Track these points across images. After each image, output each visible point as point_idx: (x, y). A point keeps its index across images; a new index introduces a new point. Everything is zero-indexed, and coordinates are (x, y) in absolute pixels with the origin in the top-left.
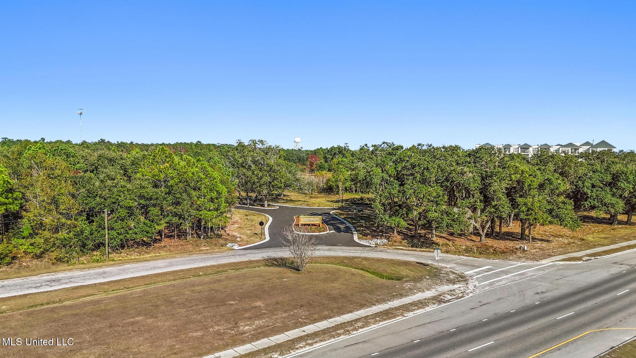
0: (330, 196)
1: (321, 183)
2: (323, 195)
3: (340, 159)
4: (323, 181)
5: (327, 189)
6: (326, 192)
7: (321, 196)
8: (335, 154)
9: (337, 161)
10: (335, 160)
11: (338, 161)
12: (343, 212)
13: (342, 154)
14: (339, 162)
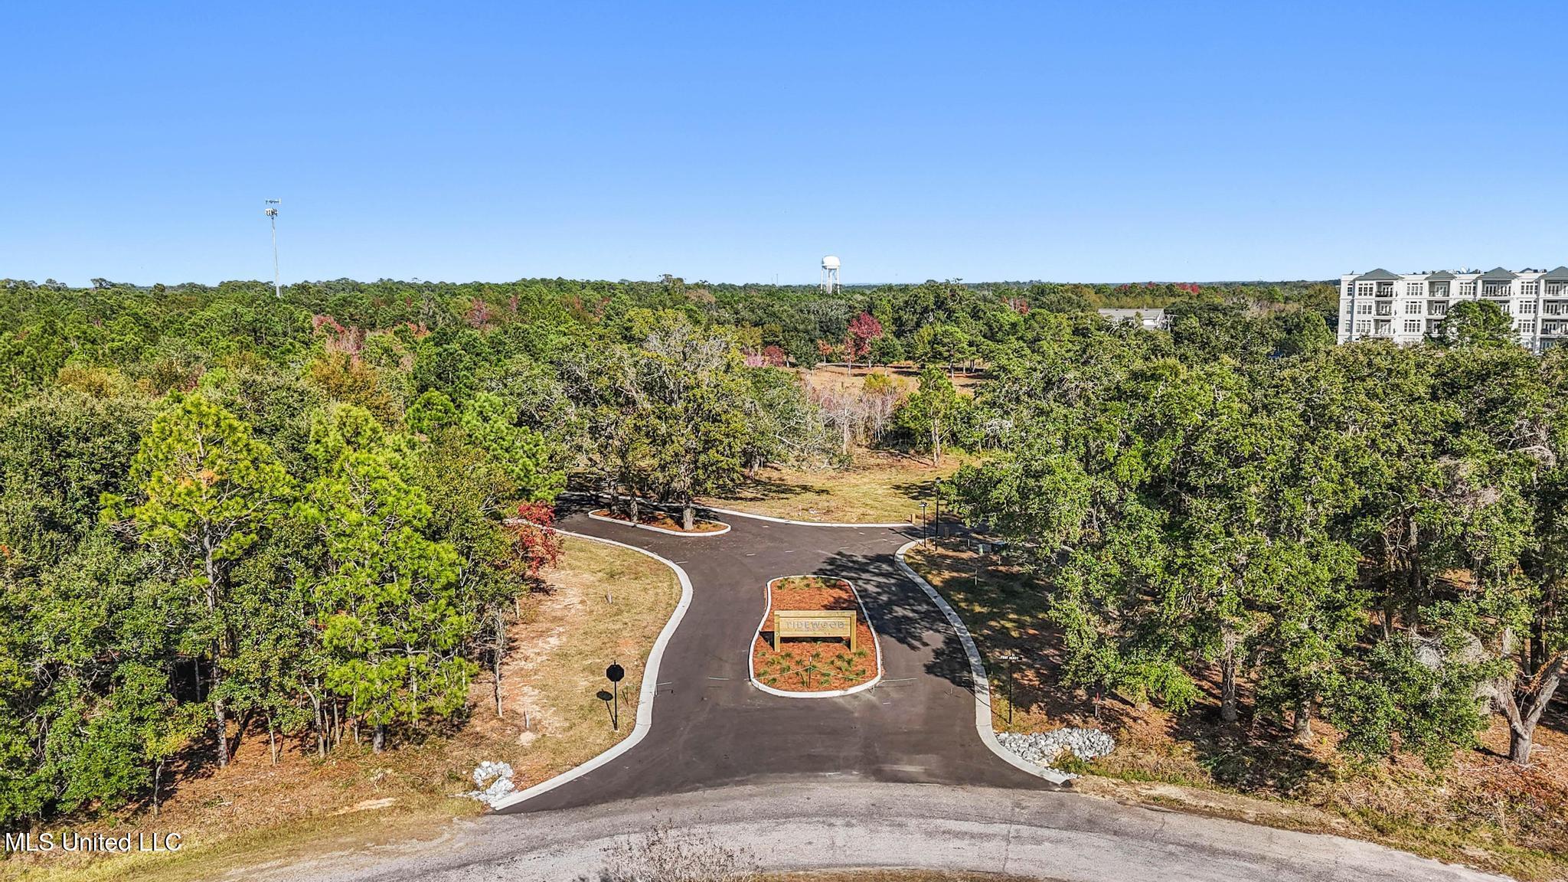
0: (905, 462)
1: (879, 417)
2: (882, 458)
3: (939, 329)
4: (883, 409)
5: (895, 437)
6: (894, 446)
7: (878, 461)
8: (926, 310)
9: (929, 334)
10: (926, 331)
11: (932, 332)
12: (940, 550)
13: (946, 310)
14: (935, 335)
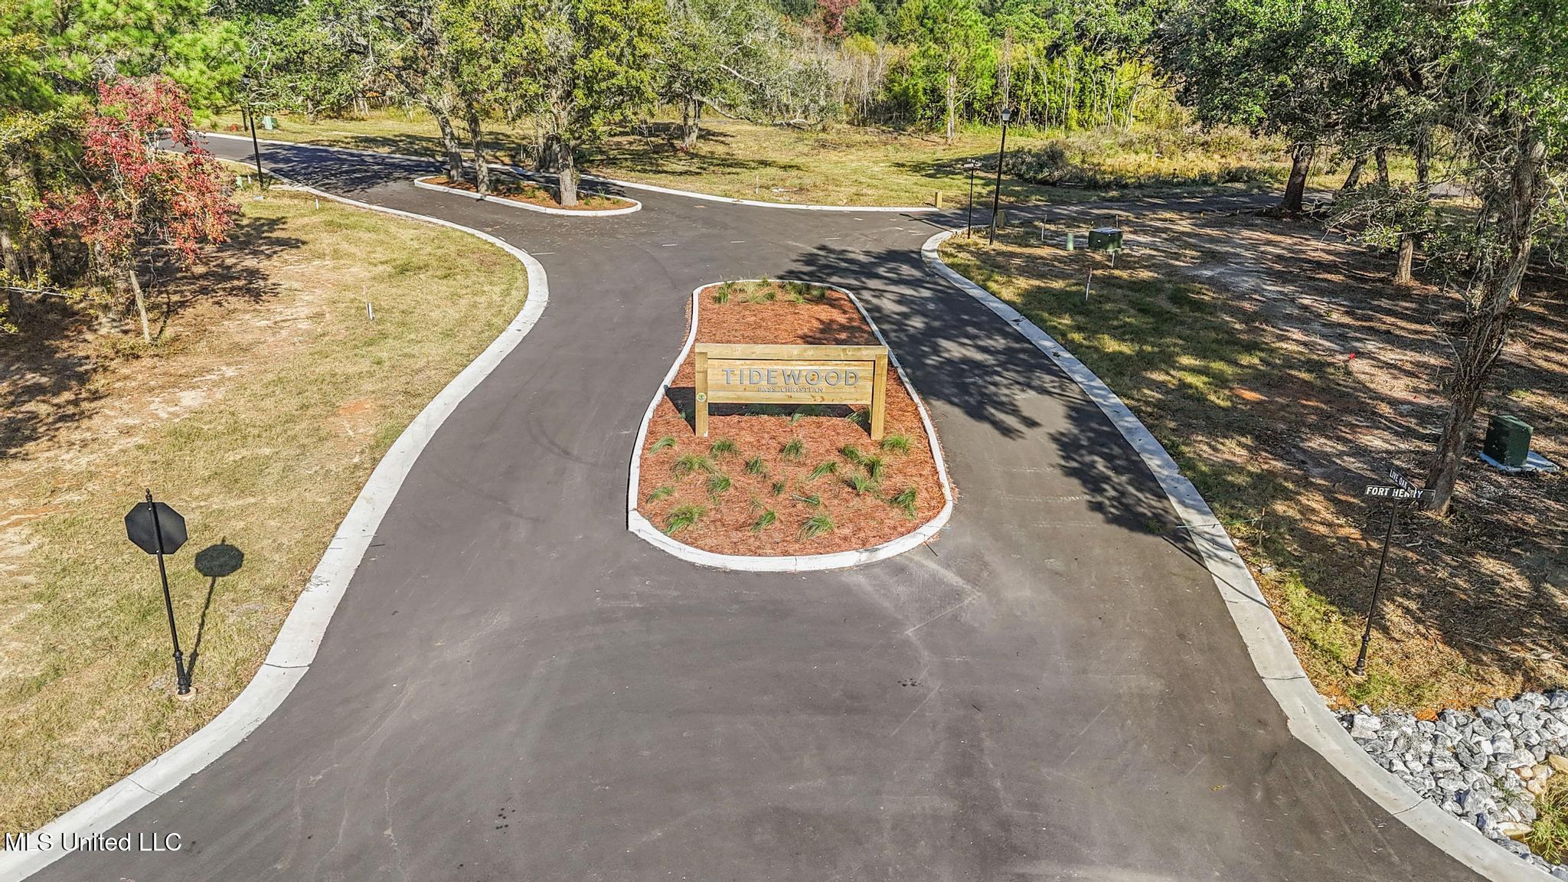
1: (865, 82)
4: (871, 75)
5: (889, 109)
12: (998, 245)
